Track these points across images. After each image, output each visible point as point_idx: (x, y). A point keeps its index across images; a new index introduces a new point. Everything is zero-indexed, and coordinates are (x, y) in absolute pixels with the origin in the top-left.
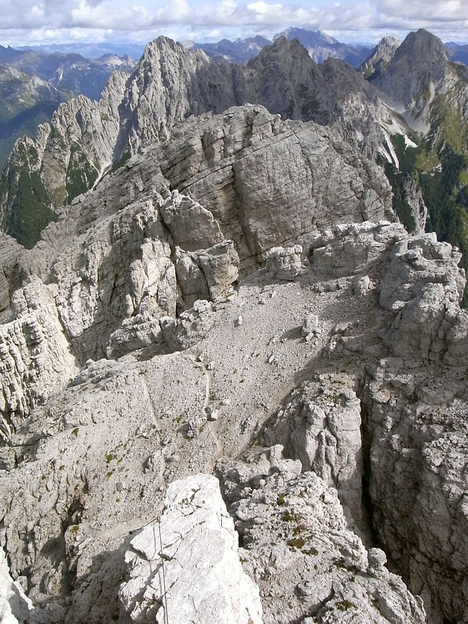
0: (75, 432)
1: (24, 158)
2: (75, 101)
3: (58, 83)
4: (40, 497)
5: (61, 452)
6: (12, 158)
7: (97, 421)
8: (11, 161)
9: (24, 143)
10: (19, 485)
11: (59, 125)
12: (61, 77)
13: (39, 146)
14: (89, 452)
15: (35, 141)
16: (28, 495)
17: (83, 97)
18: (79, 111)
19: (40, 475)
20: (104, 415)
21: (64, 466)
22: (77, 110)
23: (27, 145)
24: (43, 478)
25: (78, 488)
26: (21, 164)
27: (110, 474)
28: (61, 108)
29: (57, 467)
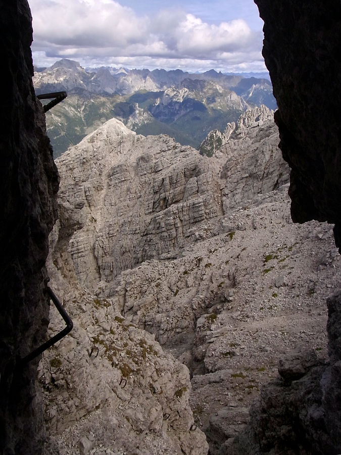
0: (231, 235)
1: (212, 144)
2: (257, 109)
3: (248, 98)
4: (177, 291)
5: (211, 252)
6: (204, 144)
7: (258, 226)
8: (202, 146)
9: (214, 134)
10: (158, 277)
11: (242, 125)
12: (251, 94)
13: (224, 137)
14: (243, 253)
15: (222, 134)
16: (165, 287)
17: (264, 106)
18: (259, 116)
19: (182, 269)
20: (267, 222)
21: (211, 264)
22: (257, 115)
23: (216, 136)
24: (185, 273)
25: (223, 285)
26: (209, 148)
27: (266, 271)
28: (246, 113)
29: (203, 264)
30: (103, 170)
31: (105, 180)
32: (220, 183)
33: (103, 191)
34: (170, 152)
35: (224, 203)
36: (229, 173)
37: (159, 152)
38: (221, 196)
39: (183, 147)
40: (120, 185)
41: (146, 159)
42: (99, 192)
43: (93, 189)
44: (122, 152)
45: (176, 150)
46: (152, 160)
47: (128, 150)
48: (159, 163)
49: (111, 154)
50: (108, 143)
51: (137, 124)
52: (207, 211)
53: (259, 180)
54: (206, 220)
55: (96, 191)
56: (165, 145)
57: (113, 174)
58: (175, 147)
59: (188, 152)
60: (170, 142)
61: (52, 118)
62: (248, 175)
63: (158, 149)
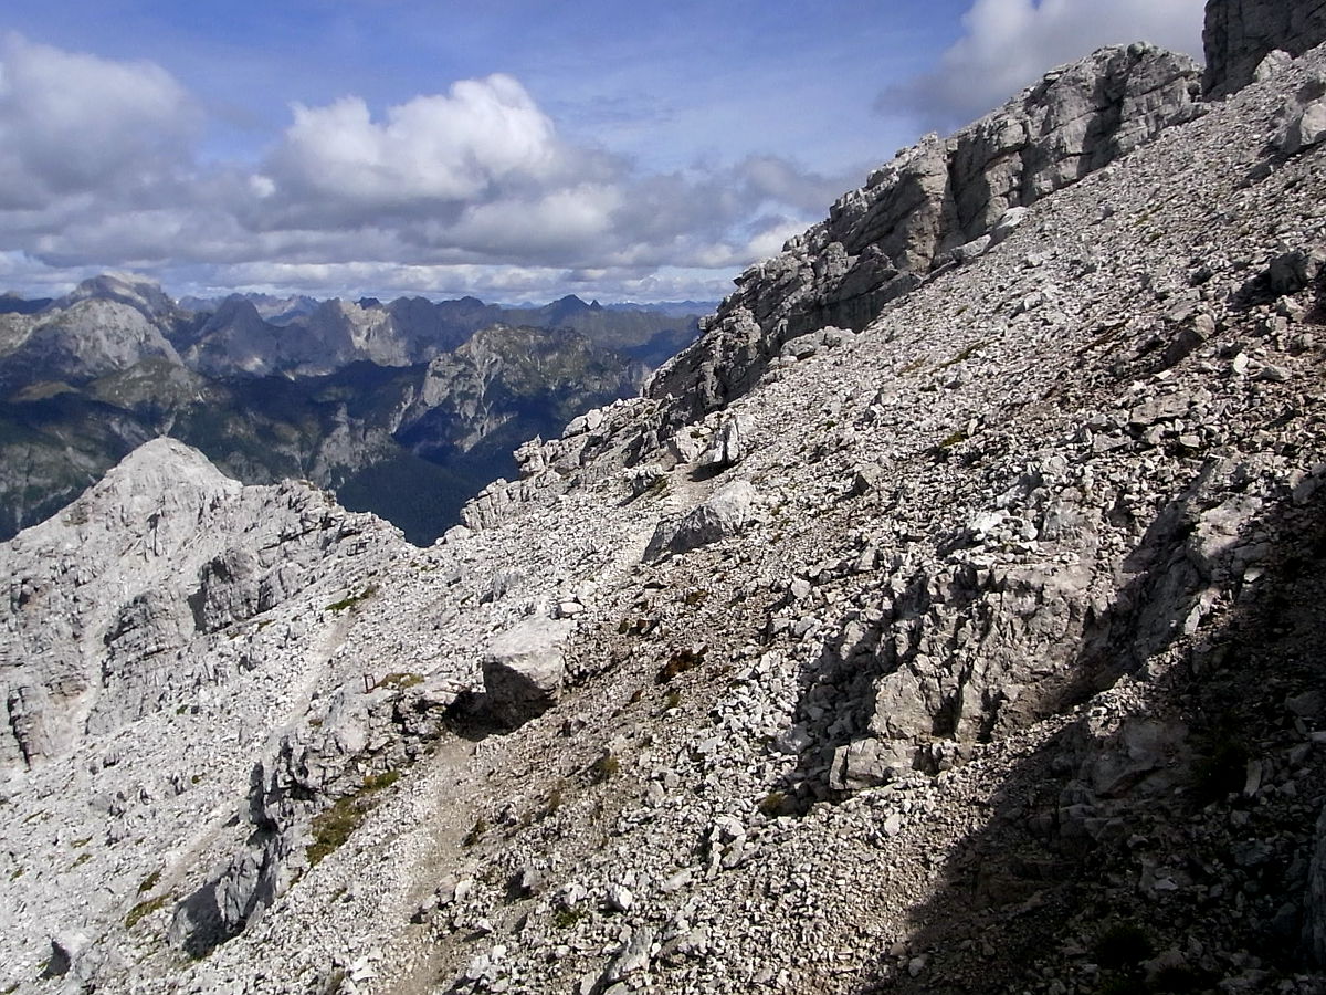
30: (87, 617)
31: (93, 654)
33: (83, 698)
34: (309, 539)
37: (277, 540)
39: (351, 519)
40: (141, 670)
41: (230, 568)
42: (71, 701)
43: (45, 691)
44: (159, 549)
45: (330, 531)
46: (249, 571)
47: (180, 542)
48: (274, 580)
49: (125, 560)
50: (118, 520)
51: (346, 469)
55: (57, 697)
56: (295, 518)
57: (120, 633)
58: (326, 523)
59: (364, 536)
60: (311, 506)
61: (66, 459)
63: (272, 530)
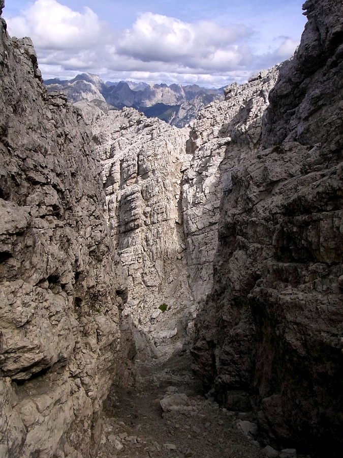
32: (182, 161)
34: (131, 129)
35: (185, 195)
36: (199, 142)
37: (119, 129)
38: (182, 184)
39: (149, 120)
41: (100, 139)
45: (140, 126)
46: (107, 141)
48: (117, 145)
52: (148, 209)
53: (251, 145)
54: (144, 228)
56: (126, 120)
58: (139, 122)
59: (154, 127)
60: (133, 115)
62: (229, 139)
63: (117, 125)
